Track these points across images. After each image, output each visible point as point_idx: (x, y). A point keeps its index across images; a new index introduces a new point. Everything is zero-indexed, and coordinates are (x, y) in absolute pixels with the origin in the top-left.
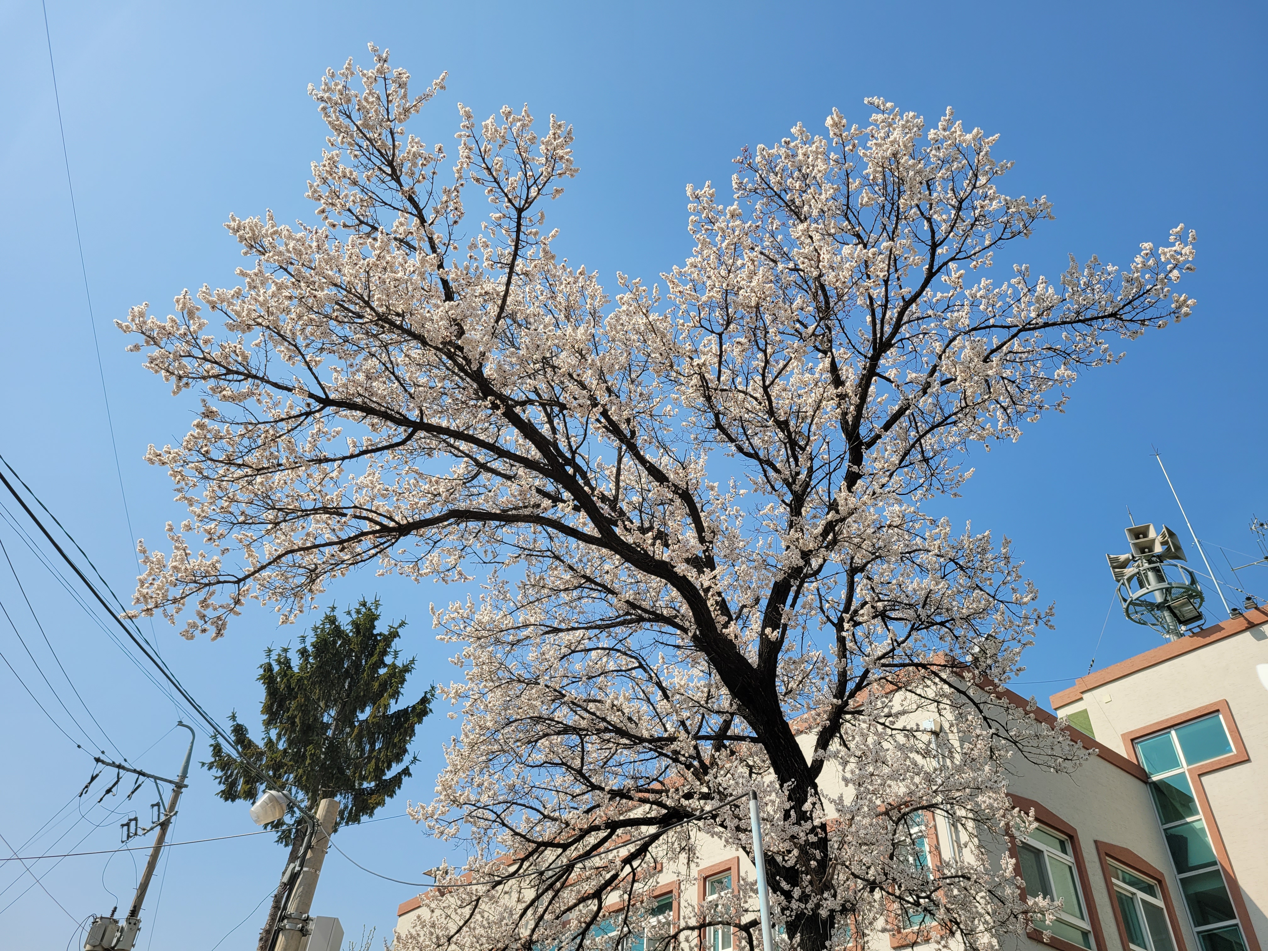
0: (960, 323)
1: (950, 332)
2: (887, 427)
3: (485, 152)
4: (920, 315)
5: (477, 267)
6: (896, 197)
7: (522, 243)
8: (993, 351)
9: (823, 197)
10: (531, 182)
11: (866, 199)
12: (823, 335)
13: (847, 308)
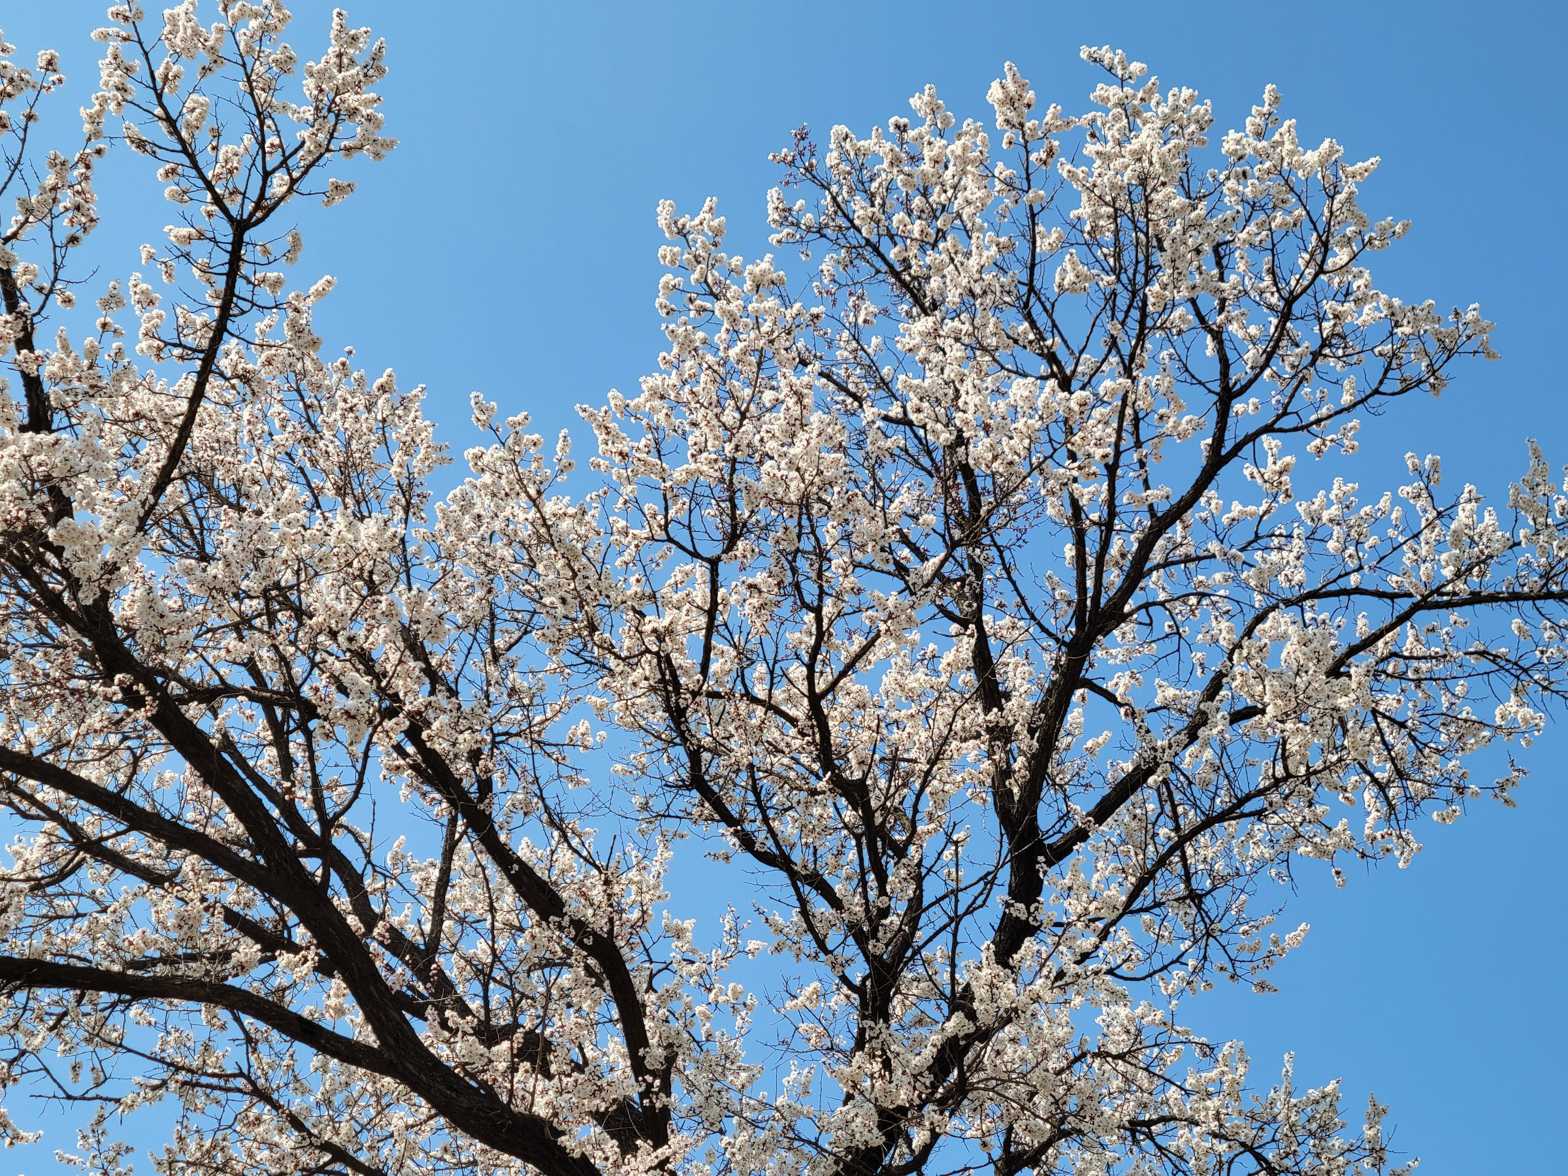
0: (1281, 578)
1: (1258, 597)
2: (1102, 812)
3: (166, 79)
4: (1191, 551)
5: (119, 352)
6: (1140, 279)
7: (241, 303)
8: (1353, 651)
9: (973, 263)
10: (273, 161)
11: (1070, 277)
12: (962, 580)
13: (1021, 523)
